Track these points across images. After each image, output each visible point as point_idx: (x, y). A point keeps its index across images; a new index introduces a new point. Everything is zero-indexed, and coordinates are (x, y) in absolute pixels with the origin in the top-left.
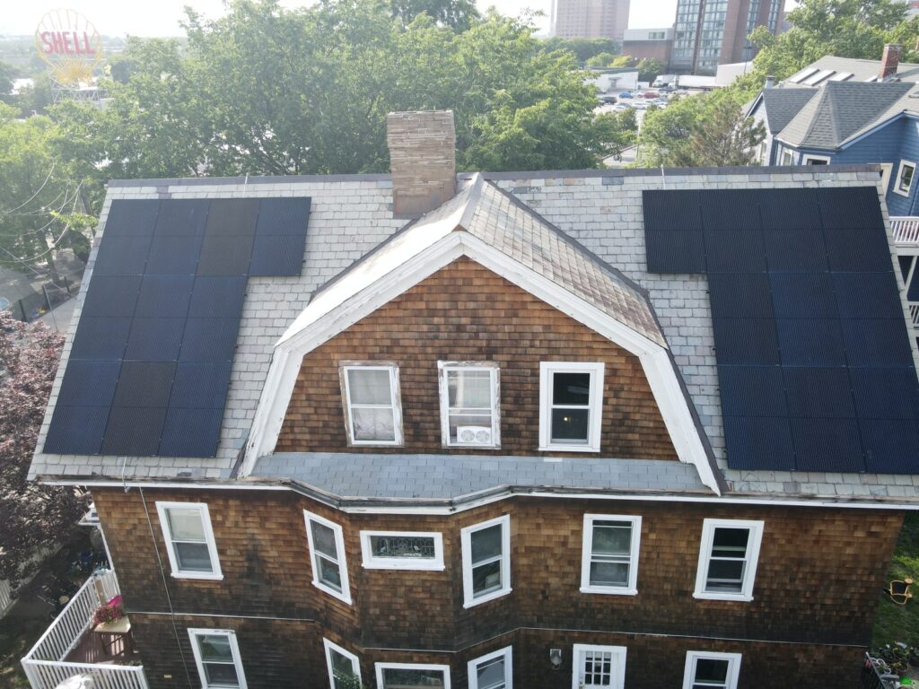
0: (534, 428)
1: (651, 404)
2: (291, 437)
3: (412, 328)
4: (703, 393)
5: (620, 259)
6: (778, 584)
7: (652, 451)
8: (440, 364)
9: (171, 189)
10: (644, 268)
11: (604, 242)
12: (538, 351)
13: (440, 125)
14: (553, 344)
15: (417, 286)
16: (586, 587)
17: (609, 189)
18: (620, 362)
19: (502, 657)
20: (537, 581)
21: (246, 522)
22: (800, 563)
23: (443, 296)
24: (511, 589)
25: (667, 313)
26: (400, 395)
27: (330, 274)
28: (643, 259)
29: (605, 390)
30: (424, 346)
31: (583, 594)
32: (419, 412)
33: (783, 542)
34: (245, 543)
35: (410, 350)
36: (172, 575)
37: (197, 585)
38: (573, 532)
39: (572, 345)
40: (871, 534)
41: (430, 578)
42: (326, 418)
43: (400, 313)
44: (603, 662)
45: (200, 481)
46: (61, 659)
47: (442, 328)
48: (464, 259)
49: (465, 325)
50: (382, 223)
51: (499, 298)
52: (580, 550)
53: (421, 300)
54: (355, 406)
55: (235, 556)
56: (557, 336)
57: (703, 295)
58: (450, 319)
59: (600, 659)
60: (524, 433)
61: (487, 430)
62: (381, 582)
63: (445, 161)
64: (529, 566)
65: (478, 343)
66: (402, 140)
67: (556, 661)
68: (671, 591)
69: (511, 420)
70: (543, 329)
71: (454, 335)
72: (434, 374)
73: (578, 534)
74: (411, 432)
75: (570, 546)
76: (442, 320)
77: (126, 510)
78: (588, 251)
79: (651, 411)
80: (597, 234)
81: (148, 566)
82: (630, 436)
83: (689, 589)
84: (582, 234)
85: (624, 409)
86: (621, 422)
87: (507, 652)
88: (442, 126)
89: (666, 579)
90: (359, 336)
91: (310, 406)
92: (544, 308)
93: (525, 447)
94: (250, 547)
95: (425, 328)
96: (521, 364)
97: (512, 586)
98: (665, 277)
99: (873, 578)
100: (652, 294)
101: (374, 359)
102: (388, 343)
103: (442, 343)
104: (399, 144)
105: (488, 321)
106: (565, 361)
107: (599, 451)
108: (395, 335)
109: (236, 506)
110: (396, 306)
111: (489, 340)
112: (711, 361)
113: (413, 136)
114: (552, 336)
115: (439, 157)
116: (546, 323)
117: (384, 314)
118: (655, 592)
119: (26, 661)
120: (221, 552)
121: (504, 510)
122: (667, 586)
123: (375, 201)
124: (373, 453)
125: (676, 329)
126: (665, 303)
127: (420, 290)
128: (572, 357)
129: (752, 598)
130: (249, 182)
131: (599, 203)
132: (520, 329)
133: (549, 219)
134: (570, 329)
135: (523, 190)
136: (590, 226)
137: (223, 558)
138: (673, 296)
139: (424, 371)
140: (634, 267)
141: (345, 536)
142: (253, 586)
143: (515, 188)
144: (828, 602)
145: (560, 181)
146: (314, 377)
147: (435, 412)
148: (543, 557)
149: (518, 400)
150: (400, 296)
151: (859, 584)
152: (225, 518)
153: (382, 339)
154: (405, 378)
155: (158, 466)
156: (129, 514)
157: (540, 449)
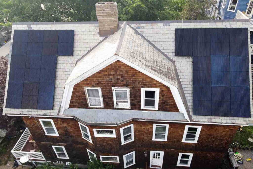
0: (140, 104)
1: (173, 99)
2: (73, 105)
3: (104, 79)
4: (188, 93)
5: (167, 51)
6: (204, 140)
7: (172, 110)
8: (113, 88)
9: (32, 26)
10: (174, 54)
11: (163, 45)
12: (141, 85)
13: (112, 8)
14: (145, 84)
15: (105, 68)
16: (154, 139)
17: (165, 28)
18: (164, 88)
19: (132, 154)
20: (141, 138)
21: (63, 124)
22: (210, 135)
23: (113, 71)
24: (134, 140)
25: (180, 68)
26: (102, 95)
27: (81, 55)
28: (174, 51)
29: (159, 95)
30: (108, 83)
31: (153, 141)
32: (107, 99)
33: (206, 131)
34: (64, 128)
35: (104, 84)
36: (46, 135)
37: (53, 137)
38: (150, 128)
39: (150, 84)
40: (230, 130)
41: (112, 139)
42: (82, 100)
43: (101, 75)
44: (158, 154)
45: (49, 115)
46: (21, 151)
47: (113, 79)
48: (118, 61)
49: (119, 78)
50: (96, 38)
51: (129, 71)
52: (152, 131)
53: (106, 72)
54: (90, 98)
55: (61, 131)
56: (146, 82)
57: (191, 63)
58: (115, 77)
59: (157, 153)
60: (137, 105)
61: (127, 104)
62: (100, 140)
63: (114, 20)
64: (139, 135)
65: (123, 83)
66: (100, 13)
67: (146, 155)
68: (176, 140)
69: (133, 102)
70: (142, 80)
71: (116, 81)
72: (111, 91)
73: (152, 128)
74: (106, 104)
75: (150, 130)
76: (113, 77)
77: (31, 121)
78: (158, 48)
79: (172, 100)
80: (161, 43)
81: (39, 133)
82: (166, 106)
83: (181, 140)
84: (156, 43)
85: (165, 100)
86: (164, 103)
87: (133, 153)
88: (113, 8)
89: (175, 138)
90: (89, 81)
91: (77, 98)
92: (142, 74)
93: (137, 108)
94: (65, 129)
95: (108, 79)
96: (136, 88)
97: (134, 139)
98: (180, 57)
99: (229, 139)
100: (176, 63)
101: (94, 86)
102: (98, 82)
103: (113, 83)
104: (100, 14)
105: (126, 77)
106: (148, 88)
107: (158, 110)
108: (99, 81)
109: (60, 120)
110: (99, 73)
111: (126, 82)
112: (191, 83)
113: (104, 12)
114: (144, 82)
115: (113, 18)
116: (143, 78)
117: (96, 75)
118: (172, 141)
119: (12, 151)
120: (58, 130)
121: (132, 123)
122: (175, 140)
123: (94, 31)
124: (95, 109)
125: (182, 73)
126: (179, 65)
127: (106, 69)
128: (150, 87)
129: (197, 143)
130: (55, 24)
131: (162, 32)
132: (135, 80)
133: (146, 38)
134: (150, 80)
135: (139, 28)
136: (159, 40)
137: (58, 131)
138: (182, 63)
139: (108, 90)
140: (171, 54)
141: (89, 129)
142: (67, 137)
143: (136, 27)
144: (217, 144)
145: (150, 24)
146: (77, 91)
147: (112, 100)
148: (142, 133)
149: (135, 97)
150: (100, 70)
151: (226, 140)
152: (58, 123)
153: (96, 81)
154: (103, 91)
155: (37, 112)
156: (32, 121)
157: (141, 109)
